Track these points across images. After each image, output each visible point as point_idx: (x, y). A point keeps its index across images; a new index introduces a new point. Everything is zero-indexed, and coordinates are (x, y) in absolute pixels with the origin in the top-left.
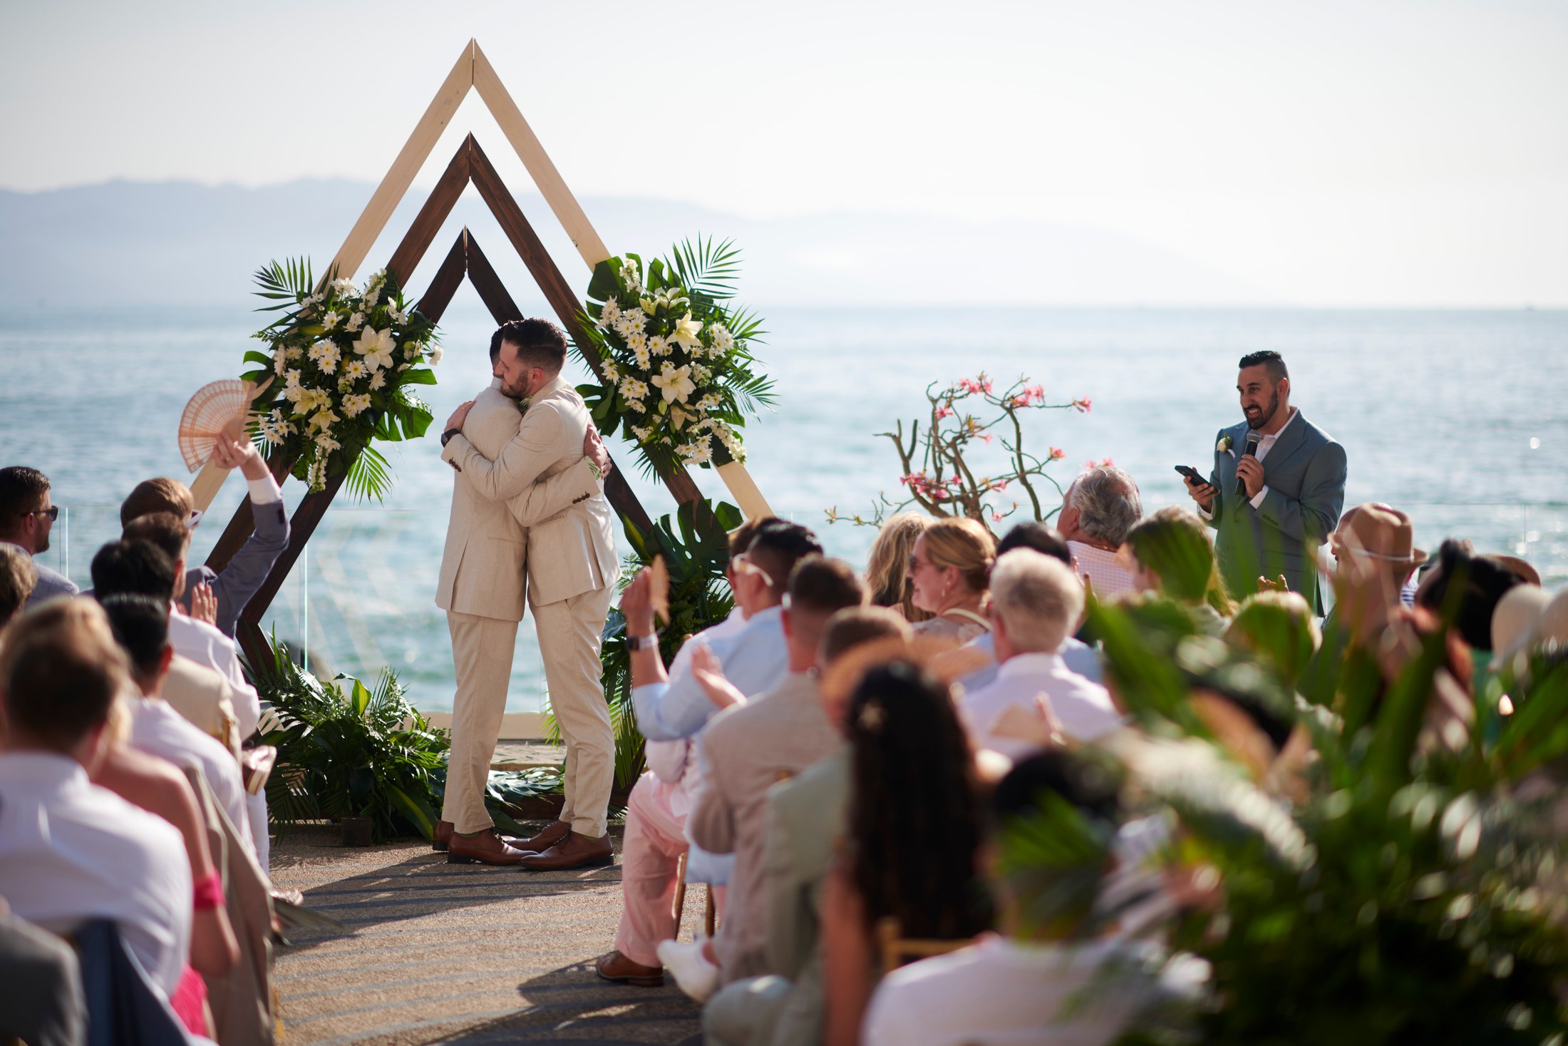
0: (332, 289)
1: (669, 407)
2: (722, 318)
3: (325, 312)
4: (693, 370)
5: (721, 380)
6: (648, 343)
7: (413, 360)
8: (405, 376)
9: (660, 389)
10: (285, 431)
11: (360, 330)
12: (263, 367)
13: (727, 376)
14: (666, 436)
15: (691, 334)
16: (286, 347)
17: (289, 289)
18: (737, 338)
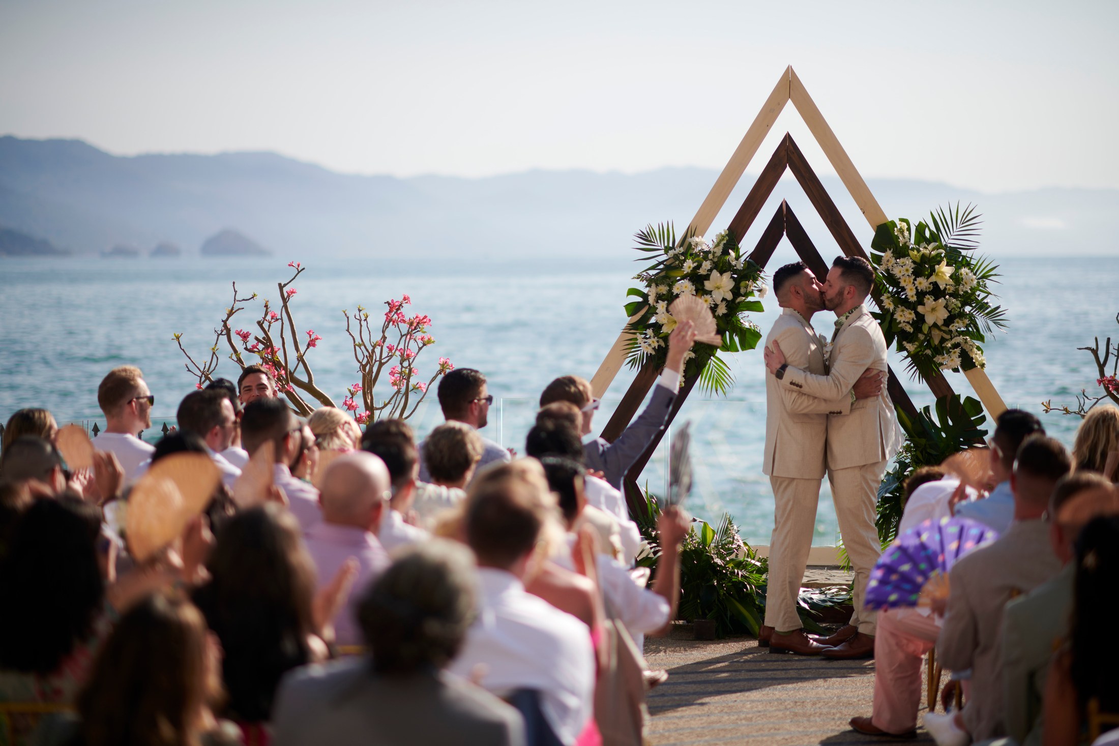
0: (690, 245)
1: (930, 328)
2: (968, 265)
3: (684, 261)
4: (947, 301)
5: (968, 309)
6: (915, 282)
7: (747, 295)
8: (741, 305)
9: (923, 316)
10: (656, 345)
11: (709, 273)
12: (640, 299)
13: (972, 306)
14: (927, 349)
15: (946, 276)
16: (657, 285)
17: (659, 245)
18: (979, 279)
